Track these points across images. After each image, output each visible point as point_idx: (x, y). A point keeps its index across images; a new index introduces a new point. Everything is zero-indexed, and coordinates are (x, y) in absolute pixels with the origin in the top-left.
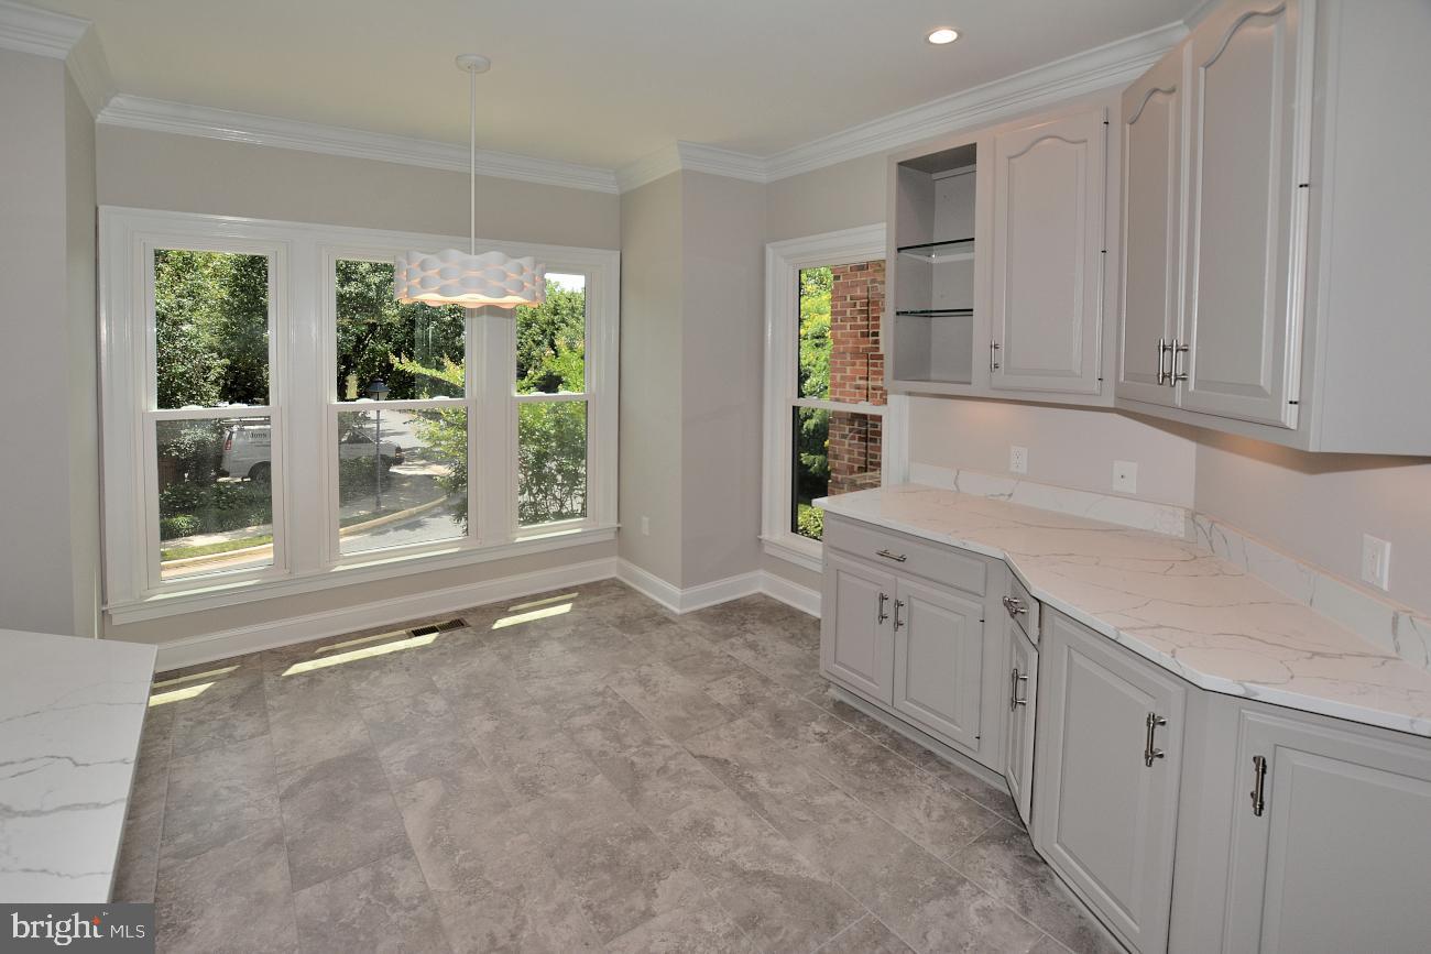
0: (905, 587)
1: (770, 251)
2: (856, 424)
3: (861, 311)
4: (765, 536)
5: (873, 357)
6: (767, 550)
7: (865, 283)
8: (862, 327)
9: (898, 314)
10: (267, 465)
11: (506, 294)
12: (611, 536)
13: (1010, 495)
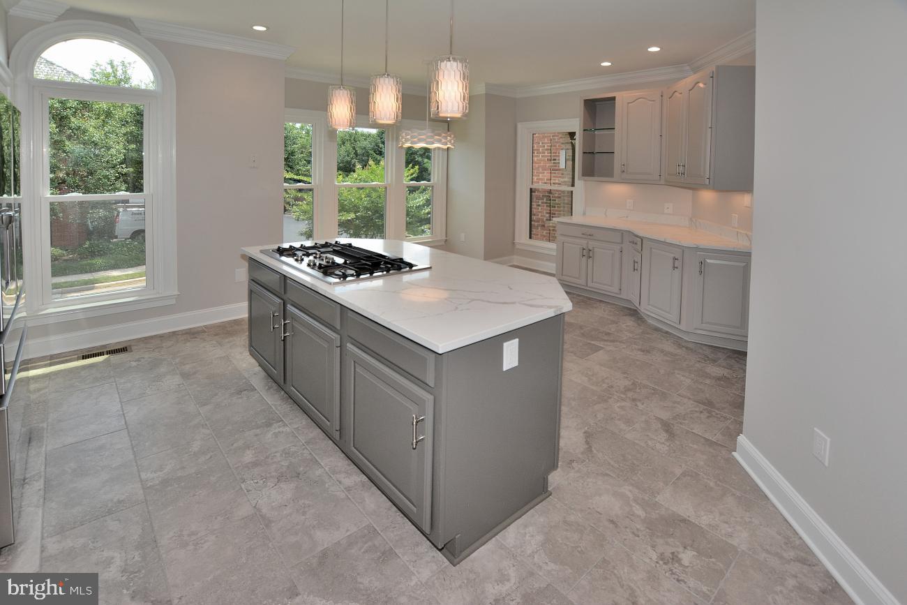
0: (592, 244)
1: (519, 126)
2: (545, 199)
3: (547, 149)
4: (517, 240)
5: (553, 170)
6: (517, 247)
7: (550, 136)
8: (547, 156)
9: (584, 153)
10: (143, 231)
11: (433, 143)
12: (443, 243)
13: (627, 217)
